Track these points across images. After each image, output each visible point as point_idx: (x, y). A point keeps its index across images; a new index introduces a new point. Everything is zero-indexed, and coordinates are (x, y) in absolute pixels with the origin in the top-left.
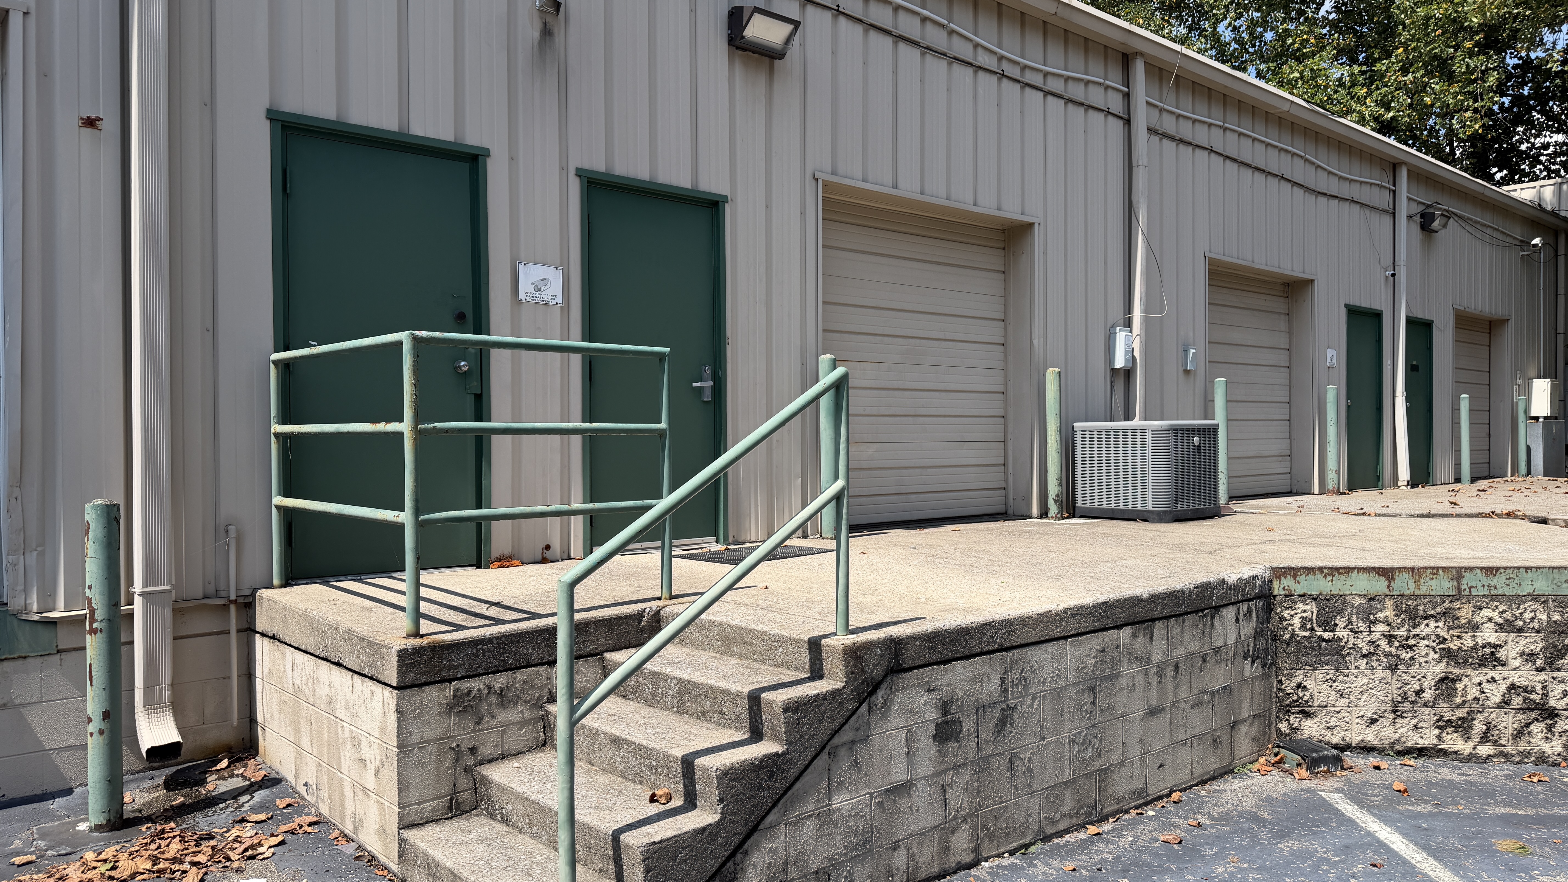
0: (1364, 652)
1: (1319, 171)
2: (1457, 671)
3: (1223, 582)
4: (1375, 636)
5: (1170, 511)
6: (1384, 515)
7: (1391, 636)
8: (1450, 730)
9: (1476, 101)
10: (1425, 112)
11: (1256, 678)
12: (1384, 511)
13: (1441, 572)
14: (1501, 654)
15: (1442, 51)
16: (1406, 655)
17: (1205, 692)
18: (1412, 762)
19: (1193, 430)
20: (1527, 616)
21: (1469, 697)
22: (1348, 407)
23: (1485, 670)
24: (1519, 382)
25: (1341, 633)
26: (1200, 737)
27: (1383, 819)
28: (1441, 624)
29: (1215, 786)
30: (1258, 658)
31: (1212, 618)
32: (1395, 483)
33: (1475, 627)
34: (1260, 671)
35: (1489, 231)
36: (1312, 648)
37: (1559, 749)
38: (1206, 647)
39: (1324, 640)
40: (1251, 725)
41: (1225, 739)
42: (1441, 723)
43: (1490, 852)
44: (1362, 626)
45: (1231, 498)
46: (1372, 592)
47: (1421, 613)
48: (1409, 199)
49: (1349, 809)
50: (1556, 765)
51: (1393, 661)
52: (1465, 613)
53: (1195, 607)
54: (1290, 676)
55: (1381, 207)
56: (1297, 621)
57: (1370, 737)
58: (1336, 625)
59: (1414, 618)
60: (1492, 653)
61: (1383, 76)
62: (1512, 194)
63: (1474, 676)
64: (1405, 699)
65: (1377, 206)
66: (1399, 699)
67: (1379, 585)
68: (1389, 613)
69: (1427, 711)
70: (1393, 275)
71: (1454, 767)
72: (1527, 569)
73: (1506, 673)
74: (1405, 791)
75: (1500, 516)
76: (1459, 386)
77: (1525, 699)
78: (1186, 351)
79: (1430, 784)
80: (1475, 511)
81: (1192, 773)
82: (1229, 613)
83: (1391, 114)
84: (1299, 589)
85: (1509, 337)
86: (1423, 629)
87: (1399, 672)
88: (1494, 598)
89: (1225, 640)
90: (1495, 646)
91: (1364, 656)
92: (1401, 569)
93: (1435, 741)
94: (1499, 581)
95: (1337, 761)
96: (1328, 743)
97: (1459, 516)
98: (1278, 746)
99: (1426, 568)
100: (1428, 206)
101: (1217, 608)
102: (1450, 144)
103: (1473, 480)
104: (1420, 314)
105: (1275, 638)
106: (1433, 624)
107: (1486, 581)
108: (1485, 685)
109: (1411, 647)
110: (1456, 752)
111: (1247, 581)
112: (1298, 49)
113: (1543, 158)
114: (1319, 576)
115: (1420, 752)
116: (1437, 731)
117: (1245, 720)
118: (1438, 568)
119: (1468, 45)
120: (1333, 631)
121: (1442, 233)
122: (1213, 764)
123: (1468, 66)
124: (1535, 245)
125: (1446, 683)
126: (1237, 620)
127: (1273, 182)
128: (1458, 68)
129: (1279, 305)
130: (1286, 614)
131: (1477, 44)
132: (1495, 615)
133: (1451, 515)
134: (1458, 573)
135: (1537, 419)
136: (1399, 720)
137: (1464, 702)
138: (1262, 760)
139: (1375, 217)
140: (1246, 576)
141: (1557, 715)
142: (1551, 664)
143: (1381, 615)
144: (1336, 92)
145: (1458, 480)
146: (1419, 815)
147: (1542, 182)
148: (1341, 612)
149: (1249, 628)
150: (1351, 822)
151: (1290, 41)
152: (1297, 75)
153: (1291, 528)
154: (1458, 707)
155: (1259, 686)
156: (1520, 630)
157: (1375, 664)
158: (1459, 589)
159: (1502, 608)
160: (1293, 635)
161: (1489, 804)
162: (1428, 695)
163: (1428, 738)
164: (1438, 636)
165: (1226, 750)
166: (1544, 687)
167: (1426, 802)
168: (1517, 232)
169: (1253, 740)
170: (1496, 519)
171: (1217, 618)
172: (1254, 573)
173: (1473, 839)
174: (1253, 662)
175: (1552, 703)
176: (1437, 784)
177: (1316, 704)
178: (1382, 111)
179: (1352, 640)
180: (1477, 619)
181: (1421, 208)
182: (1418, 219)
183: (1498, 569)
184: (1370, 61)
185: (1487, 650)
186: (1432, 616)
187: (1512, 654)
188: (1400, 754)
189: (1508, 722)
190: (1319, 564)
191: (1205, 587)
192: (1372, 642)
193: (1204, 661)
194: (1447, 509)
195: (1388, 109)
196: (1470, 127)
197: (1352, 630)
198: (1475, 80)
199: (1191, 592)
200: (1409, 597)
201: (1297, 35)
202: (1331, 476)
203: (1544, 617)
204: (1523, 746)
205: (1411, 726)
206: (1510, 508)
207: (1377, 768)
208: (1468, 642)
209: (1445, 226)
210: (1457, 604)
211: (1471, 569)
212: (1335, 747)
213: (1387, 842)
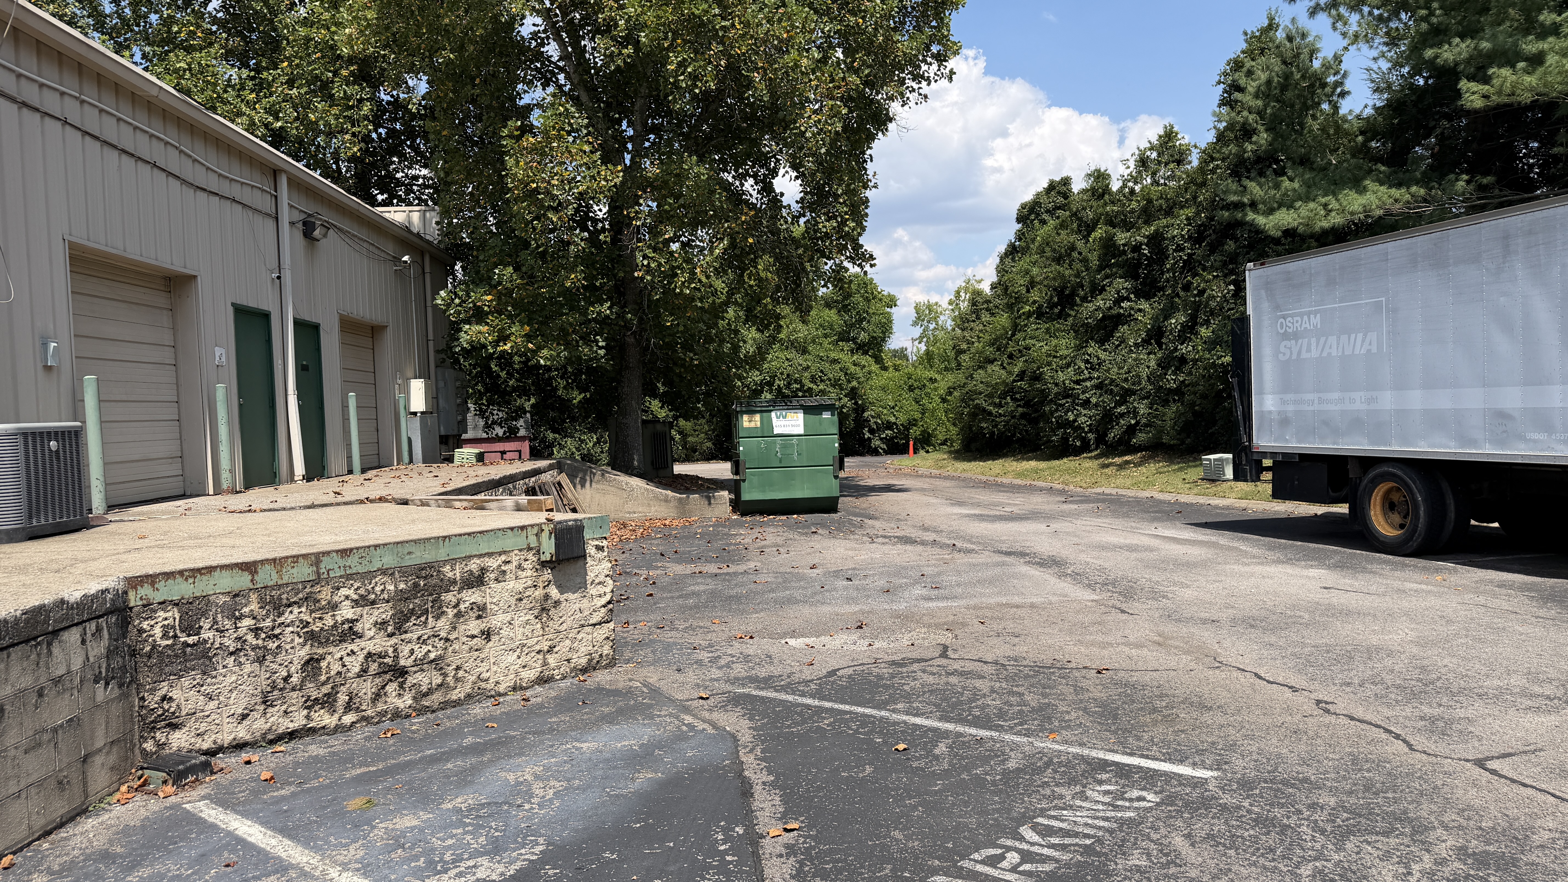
0: (231, 649)
1: (197, 165)
2: (320, 651)
3: (62, 601)
4: (241, 632)
5: (23, 529)
6: (270, 510)
7: (257, 629)
8: (317, 708)
9: (353, 126)
10: (312, 126)
11: (112, 700)
12: (272, 506)
13: (301, 560)
14: (358, 627)
15: (322, 73)
16: (272, 645)
17: (44, 730)
18: (282, 748)
19: (49, 433)
20: (378, 589)
21: (333, 673)
22: (240, 406)
23: (345, 645)
24: (399, 381)
25: (207, 635)
26: (40, 784)
27: (245, 814)
28: (303, 609)
29: (63, 834)
30: (113, 678)
31: (49, 644)
32: (291, 479)
33: (334, 607)
34: (117, 692)
35: (365, 245)
36: (176, 656)
37: (410, 702)
38: (42, 680)
39: (188, 645)
40: (108, 753)
41: (75, 777)
42: (309, 703)
43: (341, 814)
44: (228, 624)
45: (110, 507)
46: (236, 589)
47: (285, 601)
48: (291, 206)
49: (211, 813)
50: (408, 716)
51: (260, 653)
52: (325, 595)
53: (24, 636)
54: (153, 691)
55: (264, 210)
56: (158, 631)
57: (242, 733)
58: (201, 627)
59: (278, 607)
60: (351, 628)
61: (270, 85)
62: (387, 215)
63: (338, 652)
64: (274, 688)
65: (260, 208)
66: (269, 689)
67: (243, 581)
68: (254, 606)
69: (295, 694)
70: (279, 278)
71: (321, 742)
72: (376, 546)
73: (363, 644)
74: (272, 778)
75: (372, 501)
76: (348, 384)
77: (380, 664)
78: (45, 345)
79: (297, 764)
80: (354, 498)
81: (30, 827)
82: (73, 636)
83: (279, 124)
84: (158, 597)
85: (389, 340)
86: (287, 617)
87: (267, 663)
88: (349, 577)
89: (69, 666)
90: (353, 621)
91: (232, 654)
92: (262, 562)
93: (304, 722)
94: (352, 561)
95: (206, 767)
96: (199, 750)
97: (338, 504)
98: (142, 768)
99: (287, 557)
100: (310, 215)
101: (56, 633)
102: (337, 163)
103: (364, 471)
104: (307, 317)
105: (133, 653)
106: (296, 610)
107: (341, 563)
108: (346, 659)
109: (276, 636)
110: (323, 728)
111: (95, 597)
112: (186, 40)
113: (415, 188)
114: (179, 579)
115: (292, 735)
116: (305, 712)
117: (100, 750)
118: (297, 556)
119: (344, 73)
120: (198, 634)
121: (323, 242)
122: (60, 808)
123: (345, 92)
124: (406, 262)
125: (312, 664)
126: (83, 642)
127: (146, 169)
128: (338, 92)
129: (161, 300)
130: (145, 625)
131: (352, 73)
132: (351, 593)
133: (331, 505)
134: (316, 559)
135: (415, 414)
136: (270, 710)
137: (328, 678)
138: (124, 788)
139: (258, 219)
140: (93, 592)
141: (407, 672)
142: (399, 629)
143: (246, 610)
144: (225, 91)
145: (350, 472)
146: (283, 798)
147: (410, 208)
148: (204, 614)
149: (98, 649)
150: (214, 827)
151: (175, 29)
152: (183, 65)
153: (165, 533)
154: (323, 684)
155: (116, 710)
156: (373, 603)
157: (243, 660)
158: (318, 573)
159: (356, 585)
160: (154, 646)
161: (347, 769)
162: (295, 680)
163: (298, 721)
164: (301, 621)
165: (77, 790)
166: (395, 650)
167: (290, 784)
168: (391, 248)
169: (112, 769)
170: (369, 505)
171: (55, 644)
172: (104, 587)
173: (328, 807)
174: (107, 684)
175: (402, 662)
176: (303, 763)
177: (184, 713)
178: (270, 119)
179: (218, 640)
180: (336, 598)
181: (303, 216)
182: (300, 225)
183: (351, 550)
185: (346, 626)
186: (295, 603)
187: (367, 626)
188: (272, 742)
189: (367, 688)
190: (180, 567)
191: (40, 610)
192: (238, 639)
193: (40, 695)
194: (331, 498)
195: (277, 119)
196: (350, 149)
197: (217, 630)
198: (352, 107)
199: (17, 620)
200: (272, 588)
201: (184, 25)
202: (225, 476)
203: (392, 588)
204: (381, 707)
205: (281, 712)
206: (383, 493)
207: (248, 763)
208: (329, 621)
209: (325, 236)
210: (317, 588)
211: (328, 553)
212: (207, 753)
213: (245, 836)
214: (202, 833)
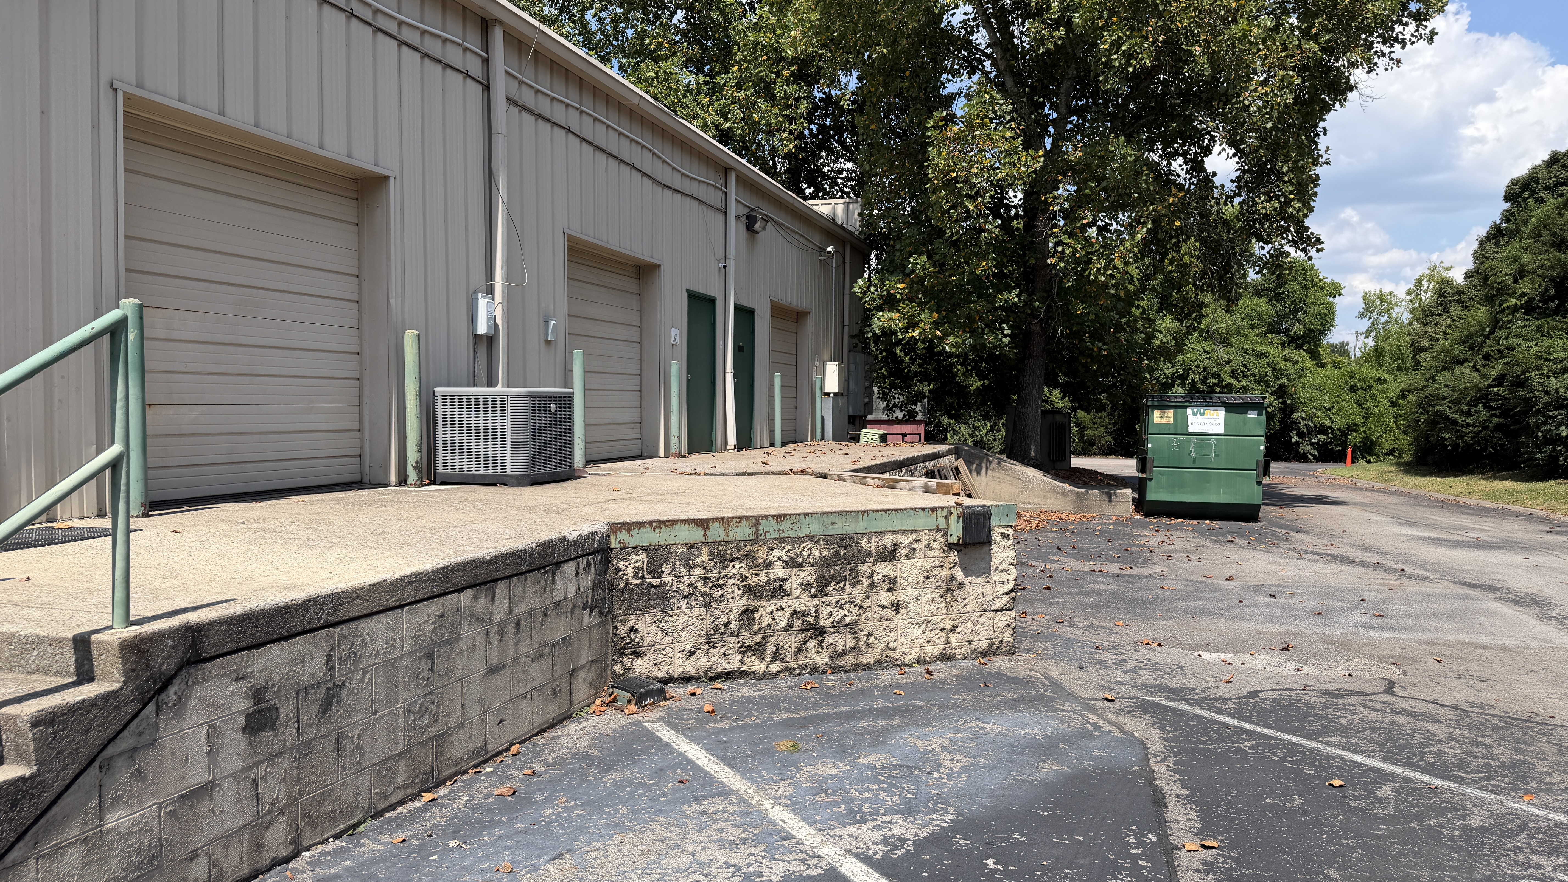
0: (685, 593)
1: (665, 165)
2: (755, 603)
3: (565, 539)
4: (694, 579)
5: (528, 476)
6: (712, 474)
7: (706, 578)
8: (750, 654)
9: (791, 124)
10: (754, 127)
11: (594, 626)
12: (713, 471)
13: (744, 520)
14: (787, 586)
15: (766, 75)
16: (717, 594)
17: (546, 645)
18: (720, 686)
19: (550, 397)
20: (805, 553)
21: (764, 624)
22: (689, 380)
23: (776, 601)
24: (817, 364)
25: (667, 578)
26: (540, 688)
27: (693, 739)
28: (743, 565)
29: (553, 733)
30: (596, 607)
31: (554, 573)
32: (725, 448)
33: (768, 565)
34: (598, 619)
35: (797, 237)
36: (643, 594)
37: (826, 660)
38: (547, 602)
39: (653, 586)
40: (589, 670)
41: (565, 688)
42: (743, 649)
43: (771, 753)
44: (684, 571)
45: (588, 462)
46: (692, 541)
47: (729, 556)
48: (738, 202)
49: (666, 734)
50: (824, 673)
51: (707, 599)
52: (761, 554)
53: (537, 564)
54: (624, 622)
55: (716, 206)
56: (630, 571)
57: (689, 668)
58: (663, 572)
59: (723, 560)
60: (781, 586)
61: (722, 89)
62: (815, 208)
63: (768, 607)
64: (716, 631)
65: (712, 204)
66: (712, 632)
67: (697, 535)
68: (705, 558)
69: (732, 639)
70: (725, 267)
71: (752, 685)
72: (806, 514)
73: (790, 602)
74: (713, 711)
75: (795, 473)
76: (775, 365)
77: (803, 622)
78: (547, 322)
79: (733, 702)
80: (779, 469)
81: (531, 724)
82: (569, 568)
83: (728, 124)
84: (632, 542)
85: (811, 325)
86: (730, 570)
87: (712, 609)
88: (782, 540)
89: (566, 593)
90: (783, 580)
91: (685, 597)
92: (714, 520)
93: (738, 665)
94: (785, 525)
95: (661, 693)
96: (655, 678)
97: (767, 473)
98: (613, 687)
99: (733, 518)
100: (752, 210)
101: (558, 564)
102: (773, 159)
103: (783, 444)
104: (745, 303)
105: (612, 588)
106: (738, 565)
107: (776, 526)
108: (775, 613)
109: (721, 586)
110: (754, 672)
111: (587, 537)
113: (839, 181)
114: (649, 529)
115: (728, 676)
116: (740, 656)
117: (583, 667)
118: (741, 518)
119: (786, 73)
120: (660, 577)
121: (762, 234)
122: (553, 711)
123: (786, 92)
124: (829, 252)
125: (747, 614)
126: (577, 574)
127: (627, 170)
128: (779, 92)
129: (632, 286)
130: (621, 565)
131: (792, 74)
132: (782, 554)
133: (761, 473)
134: (756, 521)
135: (828, 394)
136: (712, 650)
137: (760, 629)
138: (598, 702)
139: (711, 213)
140: (586, 533)
141: (825, 632)
142: (821, 591)
143: (698, 560)
145: (772, 445)
146: (723, 730)
147: (836, 201)
148: (666, 560)
149: (587, 581)
150: (668, 746)
151: (647, 41)
152: (653, 74)
153: (633, 488)
154: (756, 633)
155: (596, 634)
156: (800, 565)
157: (694, 603)
158: (757, 534)
159: (788, 548)
160: (627, 584)
161: (774, 713)
162: (733, 626)
163: (733, 664)
164: (741, 575)
165: (565, 697)
166: (817, 611)
167: (728, 718)
168: (817, 239)
169: (591, 684)
170: (793, 476)
171: (558, 574)
172: (593, 529)
173: (759, 744)
174: (591, 612)
175: (822, 623)
176: (738, 701)
177: (645, 644)
178: (721, 121)
179: (675, 584)
180: (770, 558)
181: (747, 211)
182: (744, 219)
183: (785, 516)
184: (712, 74)
185: (777, 584)
186: (737, 558)
187: (795, 586)
188: (712, 679)
189: (791, 642)
190: (650, 518)
191: (549, 544)
192: (691, 585)
193: (545, 615)
194: (759, 468)
195: (726, 120)
196: (786, 146)
197: (675, 576)
198: (791, 106)
199: (533, 551)
200: (720, 543)
202: (674, 441)
203: (817, 553)
204: (802, 661)
205: (721, 654)
206: (804, 467)
207: (693, 694)
208: (764, 578)
209: (764, 228)
210: (756, 547)
211: (766, 517)
212: (661, 681)
213: (694, 759)
214: (659, 750)
